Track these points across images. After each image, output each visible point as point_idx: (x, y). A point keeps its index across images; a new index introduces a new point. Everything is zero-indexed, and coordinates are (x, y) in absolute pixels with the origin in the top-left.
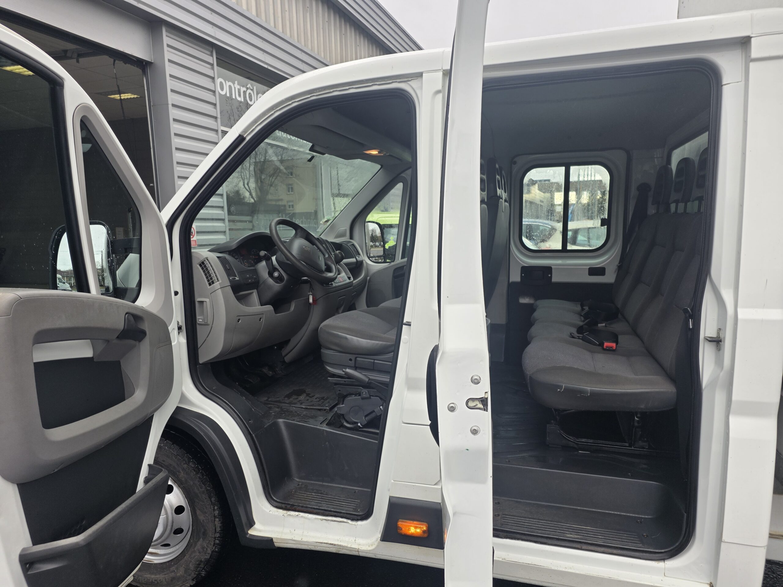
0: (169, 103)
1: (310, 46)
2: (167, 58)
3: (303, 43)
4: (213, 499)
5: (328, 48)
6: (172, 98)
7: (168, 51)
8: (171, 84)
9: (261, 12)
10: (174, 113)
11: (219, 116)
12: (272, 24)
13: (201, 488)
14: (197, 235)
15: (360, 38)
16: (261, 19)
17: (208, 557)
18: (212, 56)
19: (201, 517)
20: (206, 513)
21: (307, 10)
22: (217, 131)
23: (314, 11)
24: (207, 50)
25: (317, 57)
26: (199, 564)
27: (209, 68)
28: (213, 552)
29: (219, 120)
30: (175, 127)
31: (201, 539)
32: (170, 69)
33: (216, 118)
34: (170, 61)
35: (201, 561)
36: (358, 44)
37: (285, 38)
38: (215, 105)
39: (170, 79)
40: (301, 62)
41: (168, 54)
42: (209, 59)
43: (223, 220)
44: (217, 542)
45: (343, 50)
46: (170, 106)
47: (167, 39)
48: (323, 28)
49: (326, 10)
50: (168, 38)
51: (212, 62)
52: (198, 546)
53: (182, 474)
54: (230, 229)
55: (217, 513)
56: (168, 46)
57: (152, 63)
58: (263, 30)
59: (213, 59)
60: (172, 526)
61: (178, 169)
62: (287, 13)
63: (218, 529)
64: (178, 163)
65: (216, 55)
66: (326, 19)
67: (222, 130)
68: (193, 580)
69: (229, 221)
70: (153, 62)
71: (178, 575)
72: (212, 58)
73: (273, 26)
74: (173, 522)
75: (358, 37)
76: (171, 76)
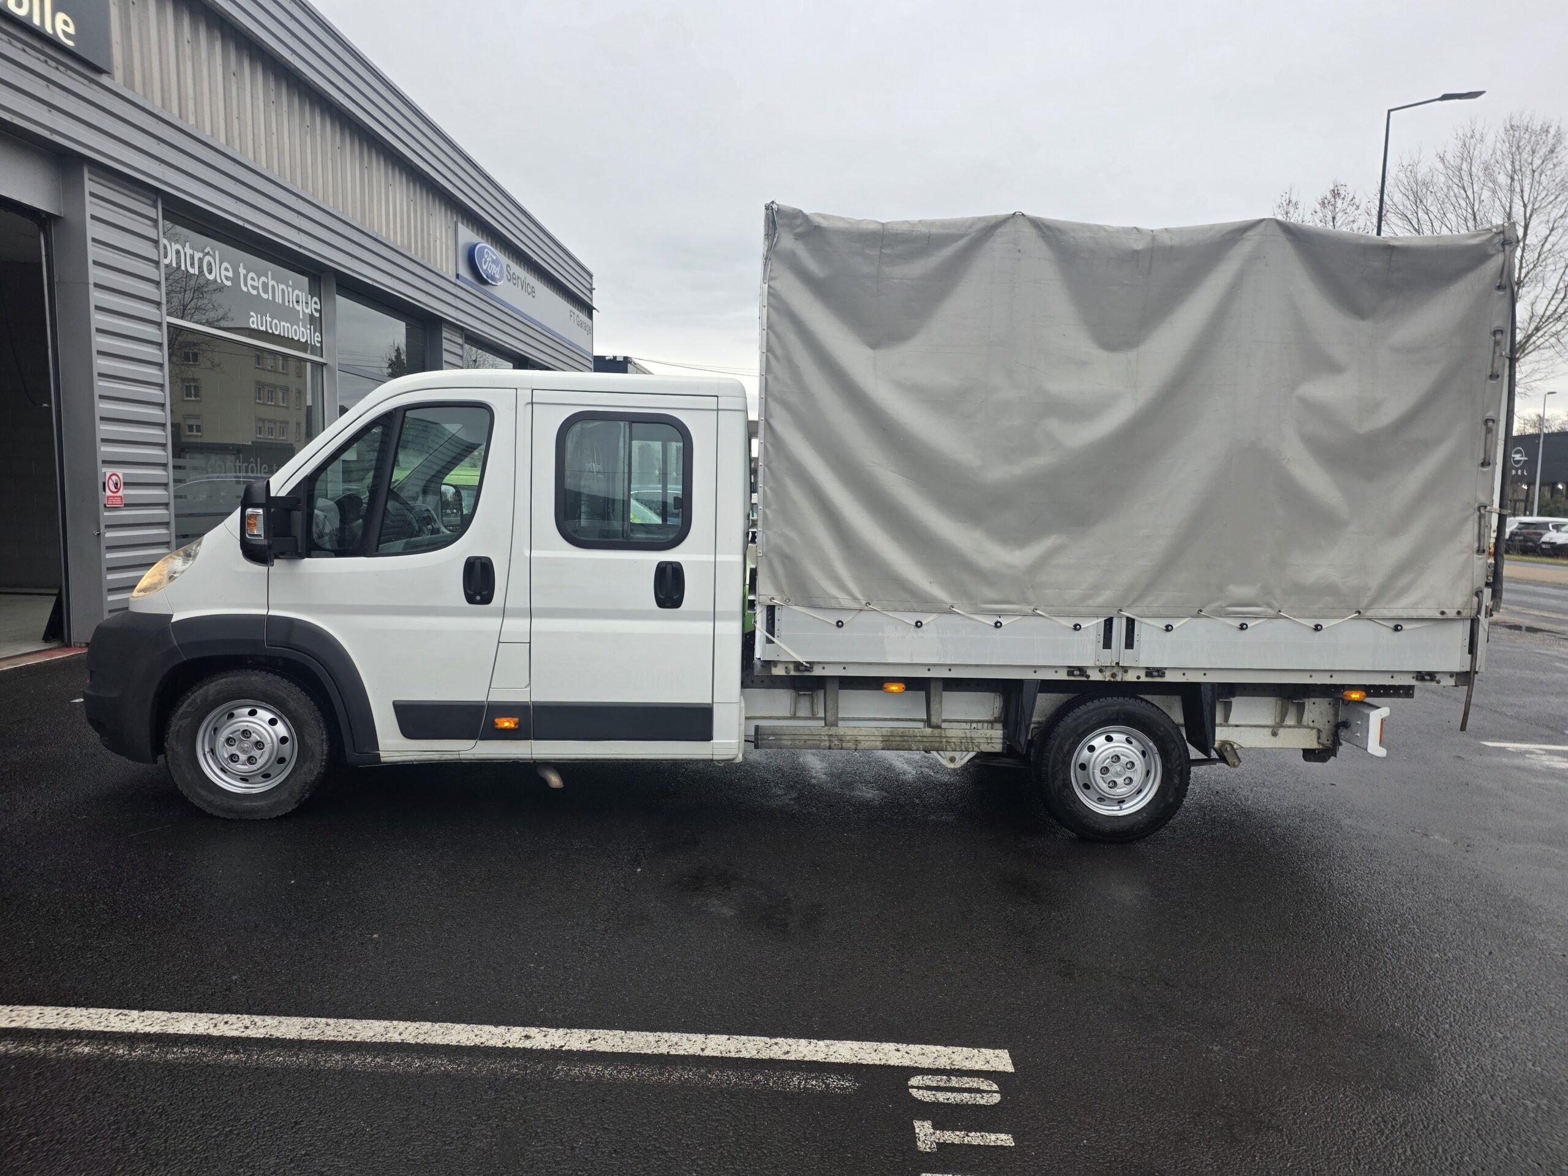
0: (90, 282)
1: (310, 189)
2: (88, 212)
3: (299, 184)
4: (321, 725)
5: (340, 191)
6: (96, 274)
7: (91, 202)
8: (94, 252)
9: (233, 137)
10: (97, 297)
11: (164, 301)
12: (251, 155)
13: (311, 715)
14: (124, 489)
15: (393, 172)
16: (234, 149)
17: (313, 778)
18: (156, 207)
19: (309, 741)
20: (314, 737)
21: (307, 131)
22: (159, 324)
23: (318, 132)
24: (147, 198)
25: (322, 206)
26: (304, 786)
27: (149, 226)
28: (319, 773)
29: (164, 308)
30: (99, 319)
31: (308, 762)
32: (93, 230)
33: (158, 304)
34: (93, 217)
35: (306, 783)
36: (390, 182)
37: (272, 177)
38: (158, 283)
39: (93, 245)
40: (296, 215)
41: (92, 207)
42: (151, 212)
43: (164, 466)
44: (324, 764)
45: (364, 192)
46: (91, 287)
47: (90, 185)
48: (332, 159)
49: (338, 130)
50: (91, 182)
51: (155, 217)
52: (305, 768)
53: (292, 703)
54: (175, 481)
55: (325, 737)
56: (92, 194)
57: (59, 217)
58: (237, 165)
59: (156, 213)
60: (277, 753)
61: (101, 383)
62: (275, 137)
63: (325, 752)
64: (100, 375)
65: (162, 204)
66: (338, 144)
67: (168, 323)
68: (296, 803)
69: (174, 467)
70: (62, 216)
71: (281, 798)
72: (155, 210)
73: (252, 159)
74: (278, 750)
75: (390, 171)
76: (94, 240)
